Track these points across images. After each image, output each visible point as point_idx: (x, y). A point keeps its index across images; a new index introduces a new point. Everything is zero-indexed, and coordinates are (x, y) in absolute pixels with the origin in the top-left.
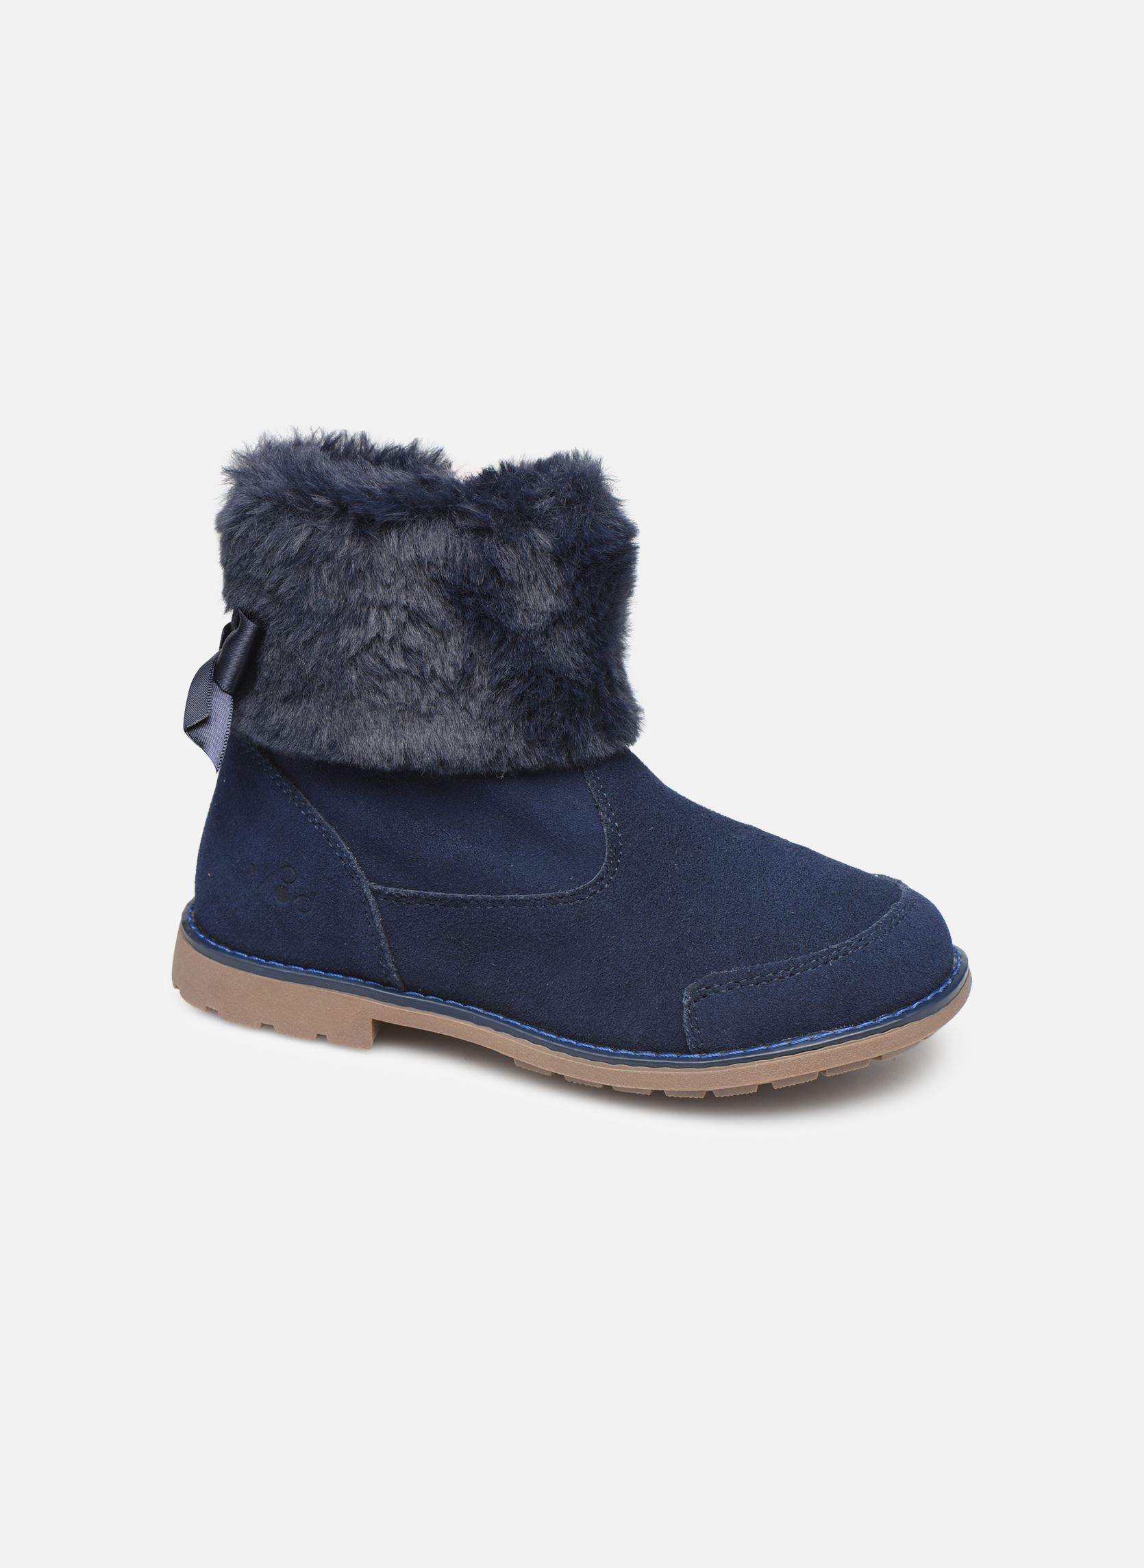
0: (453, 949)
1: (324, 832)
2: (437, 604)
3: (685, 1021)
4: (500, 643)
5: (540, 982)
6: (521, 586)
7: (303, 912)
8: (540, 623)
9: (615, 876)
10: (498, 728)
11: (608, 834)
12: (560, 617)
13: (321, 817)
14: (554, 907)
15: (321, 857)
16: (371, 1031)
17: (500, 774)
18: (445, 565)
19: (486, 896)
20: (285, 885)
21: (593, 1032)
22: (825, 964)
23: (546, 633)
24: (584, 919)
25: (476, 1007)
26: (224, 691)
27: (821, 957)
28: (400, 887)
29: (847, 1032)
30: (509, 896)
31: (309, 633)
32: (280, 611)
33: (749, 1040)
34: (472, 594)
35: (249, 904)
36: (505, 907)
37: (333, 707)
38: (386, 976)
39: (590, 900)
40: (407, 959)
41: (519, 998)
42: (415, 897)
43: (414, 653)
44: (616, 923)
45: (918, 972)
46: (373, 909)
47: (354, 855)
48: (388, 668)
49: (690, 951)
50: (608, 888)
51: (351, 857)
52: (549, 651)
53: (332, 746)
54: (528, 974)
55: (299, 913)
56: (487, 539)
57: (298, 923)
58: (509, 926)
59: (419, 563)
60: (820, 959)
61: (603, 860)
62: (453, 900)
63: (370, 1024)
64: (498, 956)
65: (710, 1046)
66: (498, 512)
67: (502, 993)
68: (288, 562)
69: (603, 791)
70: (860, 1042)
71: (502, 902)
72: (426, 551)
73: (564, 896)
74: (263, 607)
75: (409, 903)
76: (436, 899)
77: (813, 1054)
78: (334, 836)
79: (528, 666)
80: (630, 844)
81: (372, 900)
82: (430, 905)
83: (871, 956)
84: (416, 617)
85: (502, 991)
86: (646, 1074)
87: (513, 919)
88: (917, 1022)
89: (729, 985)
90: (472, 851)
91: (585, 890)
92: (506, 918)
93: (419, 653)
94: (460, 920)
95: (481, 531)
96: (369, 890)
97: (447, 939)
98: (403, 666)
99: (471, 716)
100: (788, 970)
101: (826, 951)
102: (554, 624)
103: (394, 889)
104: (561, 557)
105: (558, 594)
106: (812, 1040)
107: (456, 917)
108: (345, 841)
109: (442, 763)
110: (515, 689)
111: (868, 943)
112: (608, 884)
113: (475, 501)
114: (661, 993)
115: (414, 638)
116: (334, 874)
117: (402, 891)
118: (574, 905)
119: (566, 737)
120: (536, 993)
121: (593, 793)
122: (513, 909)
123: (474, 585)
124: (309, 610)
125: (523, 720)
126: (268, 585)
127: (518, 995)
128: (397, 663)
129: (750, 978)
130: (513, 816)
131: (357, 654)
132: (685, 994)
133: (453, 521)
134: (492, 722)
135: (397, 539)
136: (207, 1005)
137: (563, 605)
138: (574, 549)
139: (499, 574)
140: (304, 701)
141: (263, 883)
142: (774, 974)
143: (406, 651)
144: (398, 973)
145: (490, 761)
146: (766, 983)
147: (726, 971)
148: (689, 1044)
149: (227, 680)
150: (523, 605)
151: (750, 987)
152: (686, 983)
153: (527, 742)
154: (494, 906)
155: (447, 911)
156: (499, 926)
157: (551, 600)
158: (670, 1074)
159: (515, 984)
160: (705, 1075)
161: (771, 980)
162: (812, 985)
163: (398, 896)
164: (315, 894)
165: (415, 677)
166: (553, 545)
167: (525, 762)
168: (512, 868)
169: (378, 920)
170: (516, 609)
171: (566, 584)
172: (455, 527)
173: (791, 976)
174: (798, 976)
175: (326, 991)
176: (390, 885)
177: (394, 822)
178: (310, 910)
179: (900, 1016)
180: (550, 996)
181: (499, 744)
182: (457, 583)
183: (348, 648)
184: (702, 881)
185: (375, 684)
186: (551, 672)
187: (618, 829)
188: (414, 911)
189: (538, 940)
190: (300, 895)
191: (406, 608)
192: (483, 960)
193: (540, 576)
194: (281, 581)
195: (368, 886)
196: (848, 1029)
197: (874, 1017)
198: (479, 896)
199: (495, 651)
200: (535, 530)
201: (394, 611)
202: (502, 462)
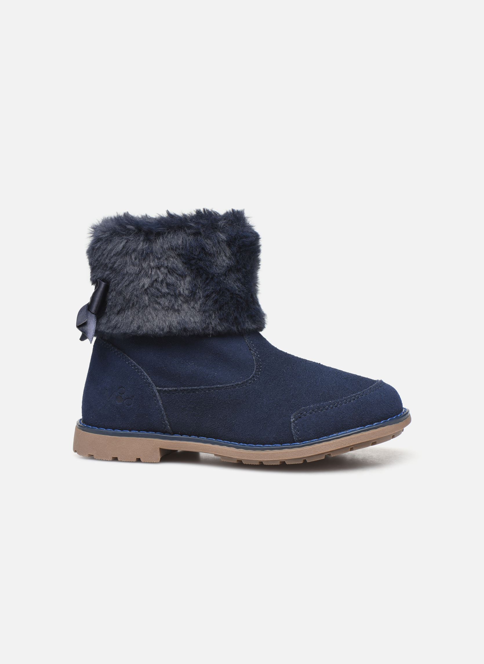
0: (193, 411)
1: (136, 369)
2: (180, 265)
3: (292, 428)
4: (207, 279)
5: (230, 421)
6: (214, 255)
7: (128, 405)
8: (223, 271)
9: (259, 376)
10: (207, 314)
11: (255, 359)
12: (231, 268)
13: (135, 363)
14: (234, 389)
15: (135, 380)
16: (159, 453)
17: (209, 335)
18: (182, 248)
19: (206, 387)
20: (121, 395)
21: (254, 439)
22: (349, 402)
23: (225, 275)
24: (247, 393)
25: (203, 437)
26: (93, 313)
27: (348, 399)
28: (169, 387)
29: (361, 429)
30: (215, 386)
31: (128, 282)
32: (115, 275)
33: (320, 435)
34: (194, 259)
35: (105, 406)
36: (214, 391)
37: (139, 312)
38: (165, 428)
39: (250, 385)
40: (173, 419)
41: (221, 429)
42: (176, 390)
43: (171, 285)
44: (261, 393)
45: (389, 406)
46: (158, 398)
47: (149, 377)
48: (160, 292)
49: (293, 401)
50: (257, 380)
51: (148, 377)
52: (227, 282)
53: (139, 327)
54: (225, 418)
55: (127, 406)
56: (199, 237)
57: (126, 411)
58: (216, 398)
59: (172, 249)
60: (347, 400)
61: (254, 370)
62: (192, 389)
63: (159, 450)
64: (212, 412)
65: (303, 439)
66: (203, 225)
67: (214, 429)
68: (118, 254)
69: (252, 343)
70: (367, 433)
71: (213, 388)
72: (174, 243)
73: (238, 384)
74: (108, 275)
75: (173, 394)
76: (185, 390)
77: (347, 438)
78: (140, 369)
79: (219, 288)
80: (265, 363)
81: (157, 394)
82: (183, 393)
83: (369, 399)
84: (171, 271)
85: (214, 428)
86: (277, 453)
87: (217, 395)
88: (390, 426)
89: (310, 412)
90: (199, 369)
91: (247, 381)
92: (214, 395)
93: (173, 285)
94: (195, 398)
95: (197, 234)
96: (156, 390)
97: (190, 407)
98: (167, 291)
99: (196, 310)
100: (335, 405)
101: (350, 397)
102: (229, 271)
103: (167, 388)
104: (230, 243)
105: (230, 258)
106: (347, 433)
107: (193, 397)
108: (145, 371)
109: (185, 330)
110: (214, 297)
111: (367, 394)
112: (257, 378)
113: (194, 222)
114: (282, 418)
115: (171, 279)
116: (141, 386)
117: (170, 389)
118: (243, 388)
119: (236, 318)
120: (228, 426)
121: (248, 344)
122: (217, 391)
123: (195, 255)
124: (127, 272)
125: (218, 311)
126: (110, 265)
127: (221, 428)
128: (165, 290)
129: (318, 408)
130: (215, 353)
131: (148, 288)
132: (292, 417)
133: (185, 231)
134: (204, 312)
135: (162, 239)
136: (89, 454)
137: (232, 263)
138: (235, 239)
139: (205, 251)
140: (126, 311)
141: (111, 396)
142: (329, 407)
143: (168, 285)
144: (170, 426)
145: (205, 328)
146: (325, 410)
147: (308, 407)
148: (294, 438)
149: (94, 309)
150: (215, 264)
151: (319, 412)
152: (292, 413)
153: (219, 319)
154: (209, 391)
155: (189, 395)
156: (212, 399)
157: (227, 261)
158: (287, 452)
159: (220, 424)
160: (302, 450)
161: (328, 409)
162: (345, 410)
163: (169, 391)
164: (134, 397)
165: (172, 295)
166: (226, 238)
167: (219, 328)
168: (216, 375)
169: (160, 402)
170: (213, 265)
171: (232, 254)
172: (186, 233)
173: (336, 407)
174: (339, 407)
175: (139, 438)
176: (165, 387)
177: (166, 360)
178: (131, 404)
179: (383, 423)
180: (235, 427)
181: (208, 321)
182: (188, 254)
183: (143, 286)
184: (296, 375)
185: (156, 300)
186: (229, 291)
187: (259, 358)
188: (176, 396)
189: (228, 403)
190: (127, 398)
191: (167, 267)
192: (206, 415)
193: (222, 252)
194: (115, 262)
195: (155, 389)
196: (361, 428)
197: (372, 423)
198: (202, 387)
199: (205, 282)
200: (219, 233)
201: (162, 269)
202: (204, 208)
